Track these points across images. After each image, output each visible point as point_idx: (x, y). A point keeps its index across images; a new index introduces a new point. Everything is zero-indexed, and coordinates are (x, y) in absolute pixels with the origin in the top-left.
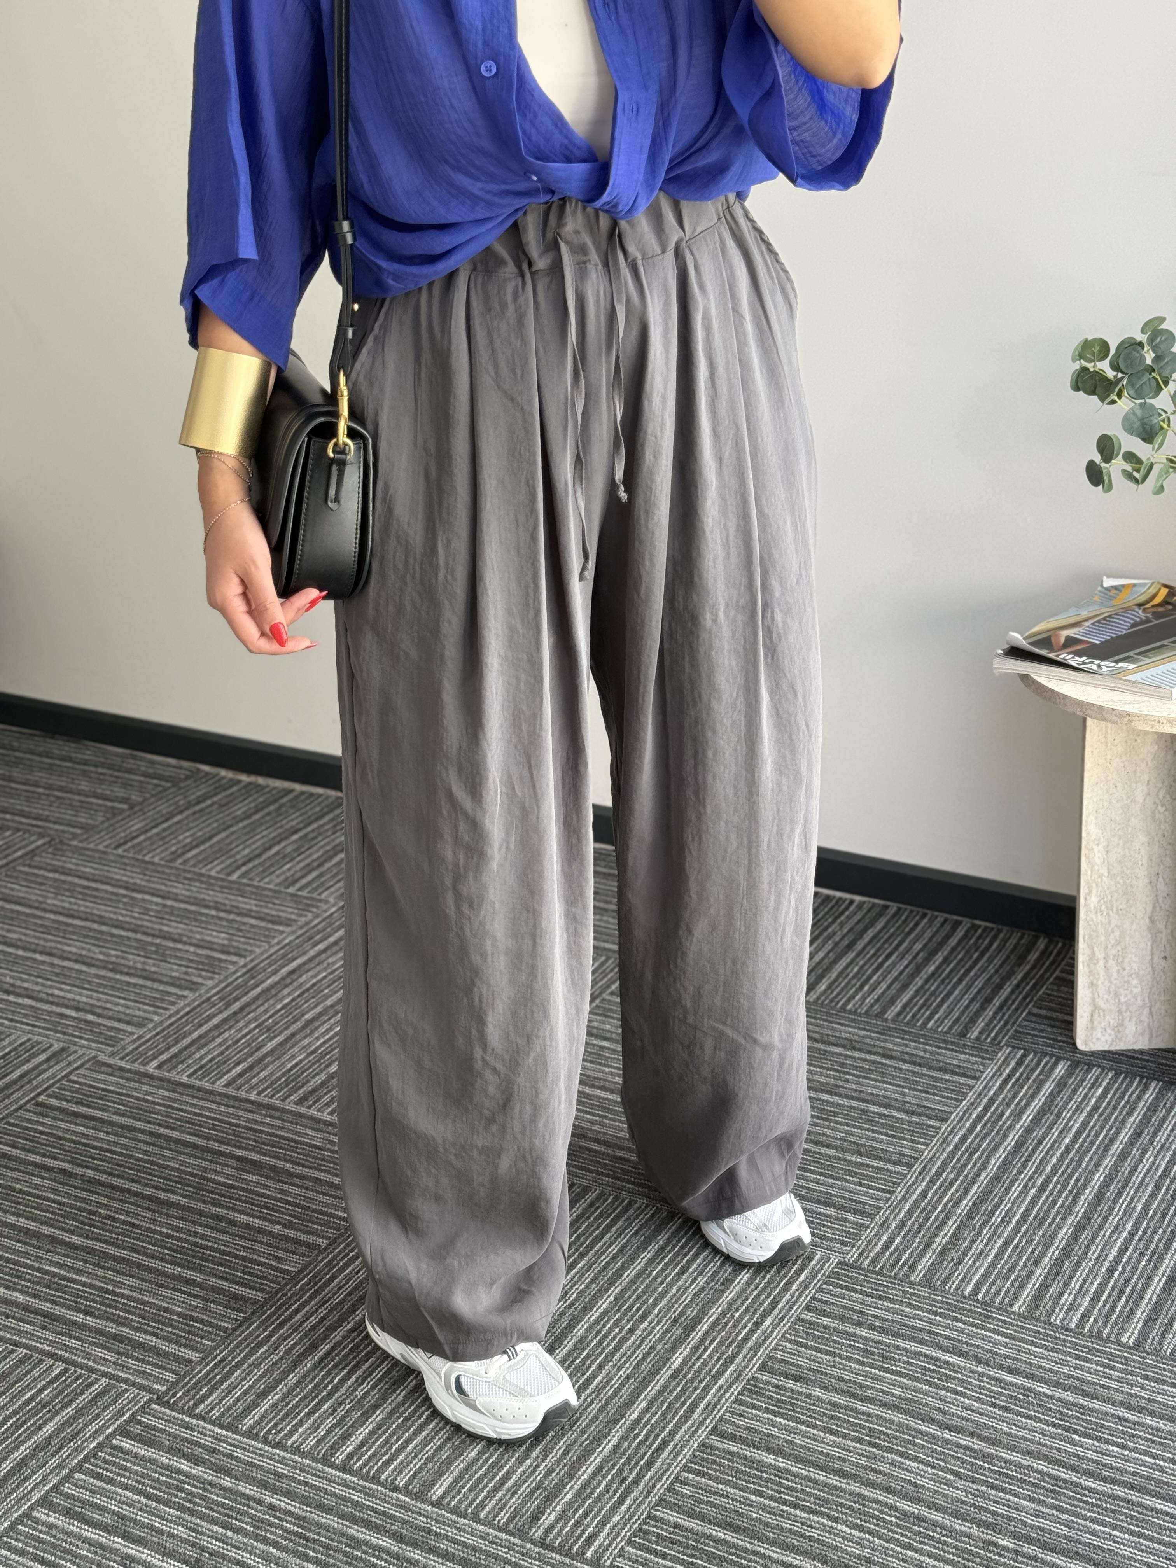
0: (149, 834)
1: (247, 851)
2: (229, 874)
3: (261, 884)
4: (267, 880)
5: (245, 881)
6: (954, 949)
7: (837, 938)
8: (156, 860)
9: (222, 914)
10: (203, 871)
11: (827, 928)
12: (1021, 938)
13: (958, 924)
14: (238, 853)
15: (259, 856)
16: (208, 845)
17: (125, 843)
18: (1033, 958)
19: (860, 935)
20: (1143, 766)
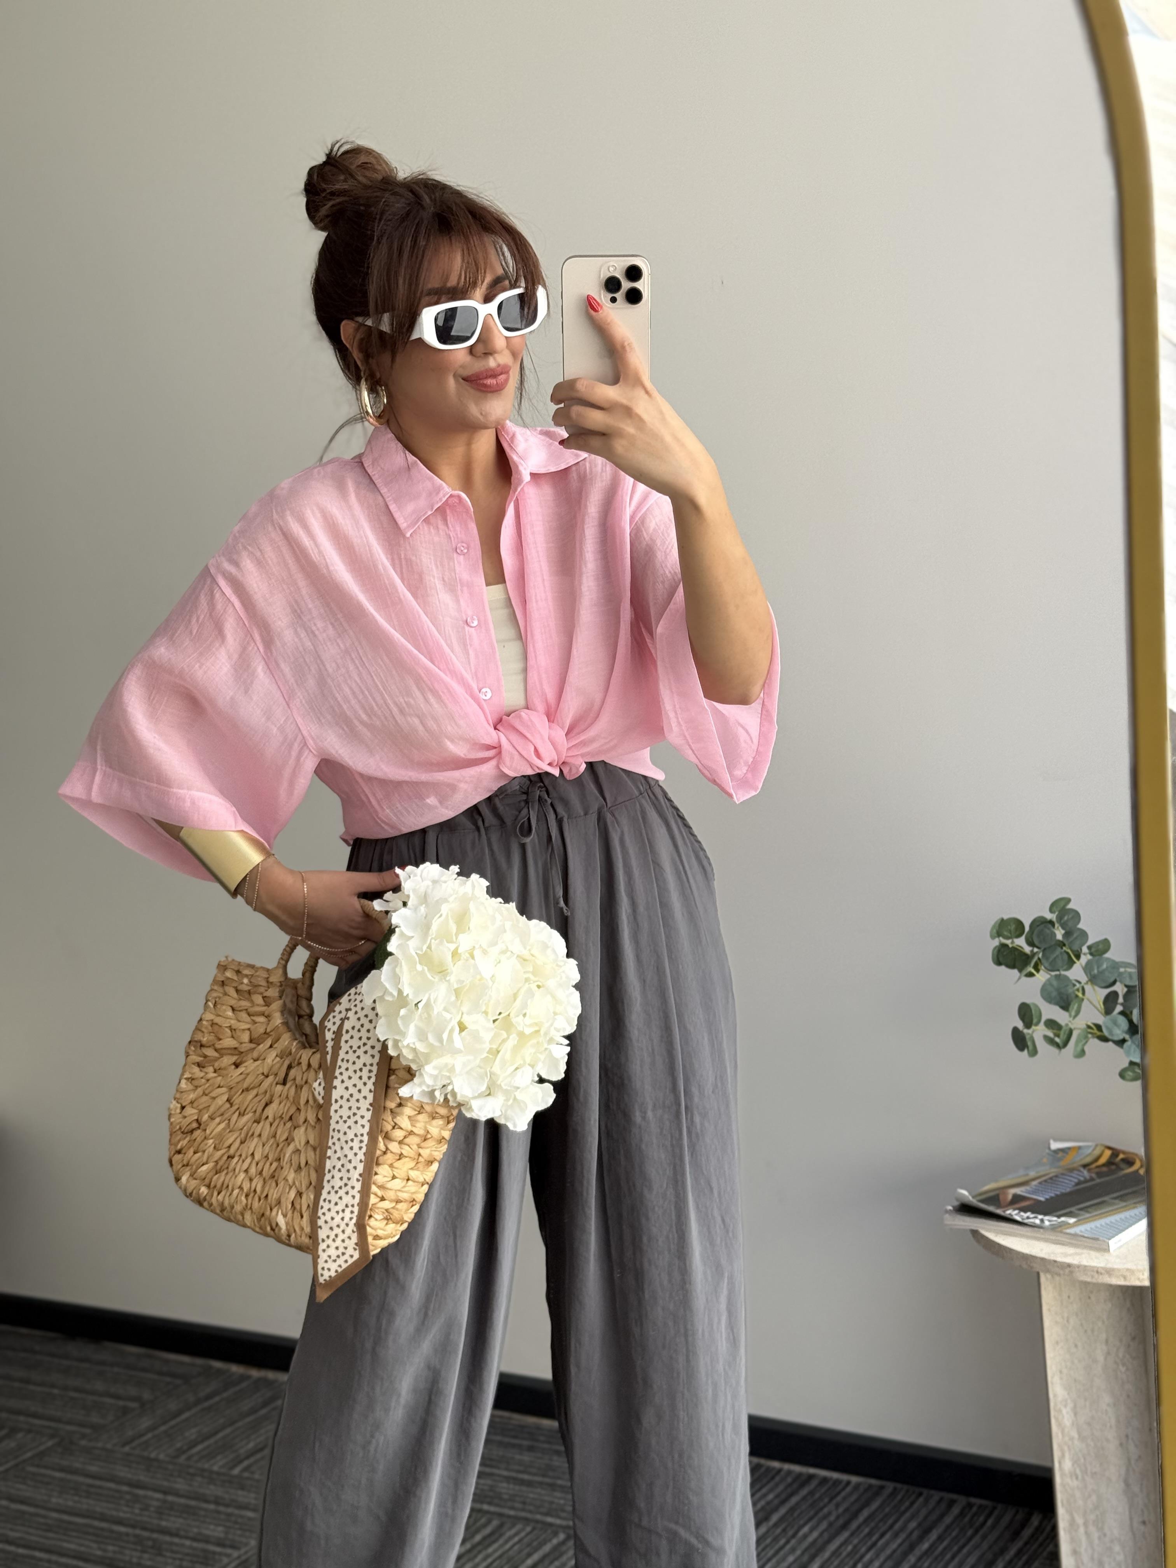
0: (157, 1432)
1: (251, 1445)
2: (231, 1468)
5: (246, 1474)
6: (947, 1528)
7: (832, 1518)
8: (161, 1456)
9: (222, 1509)
10: (206, 1466)
11: (822, 1509)
12: (1015, 1515)
13: (952, 1503)
14: (242, 1447)
16: (212, 1441)
17: (133, 1441)
18: (1027, 1533)
19: (855, 1515)
20: (1100, 1324)
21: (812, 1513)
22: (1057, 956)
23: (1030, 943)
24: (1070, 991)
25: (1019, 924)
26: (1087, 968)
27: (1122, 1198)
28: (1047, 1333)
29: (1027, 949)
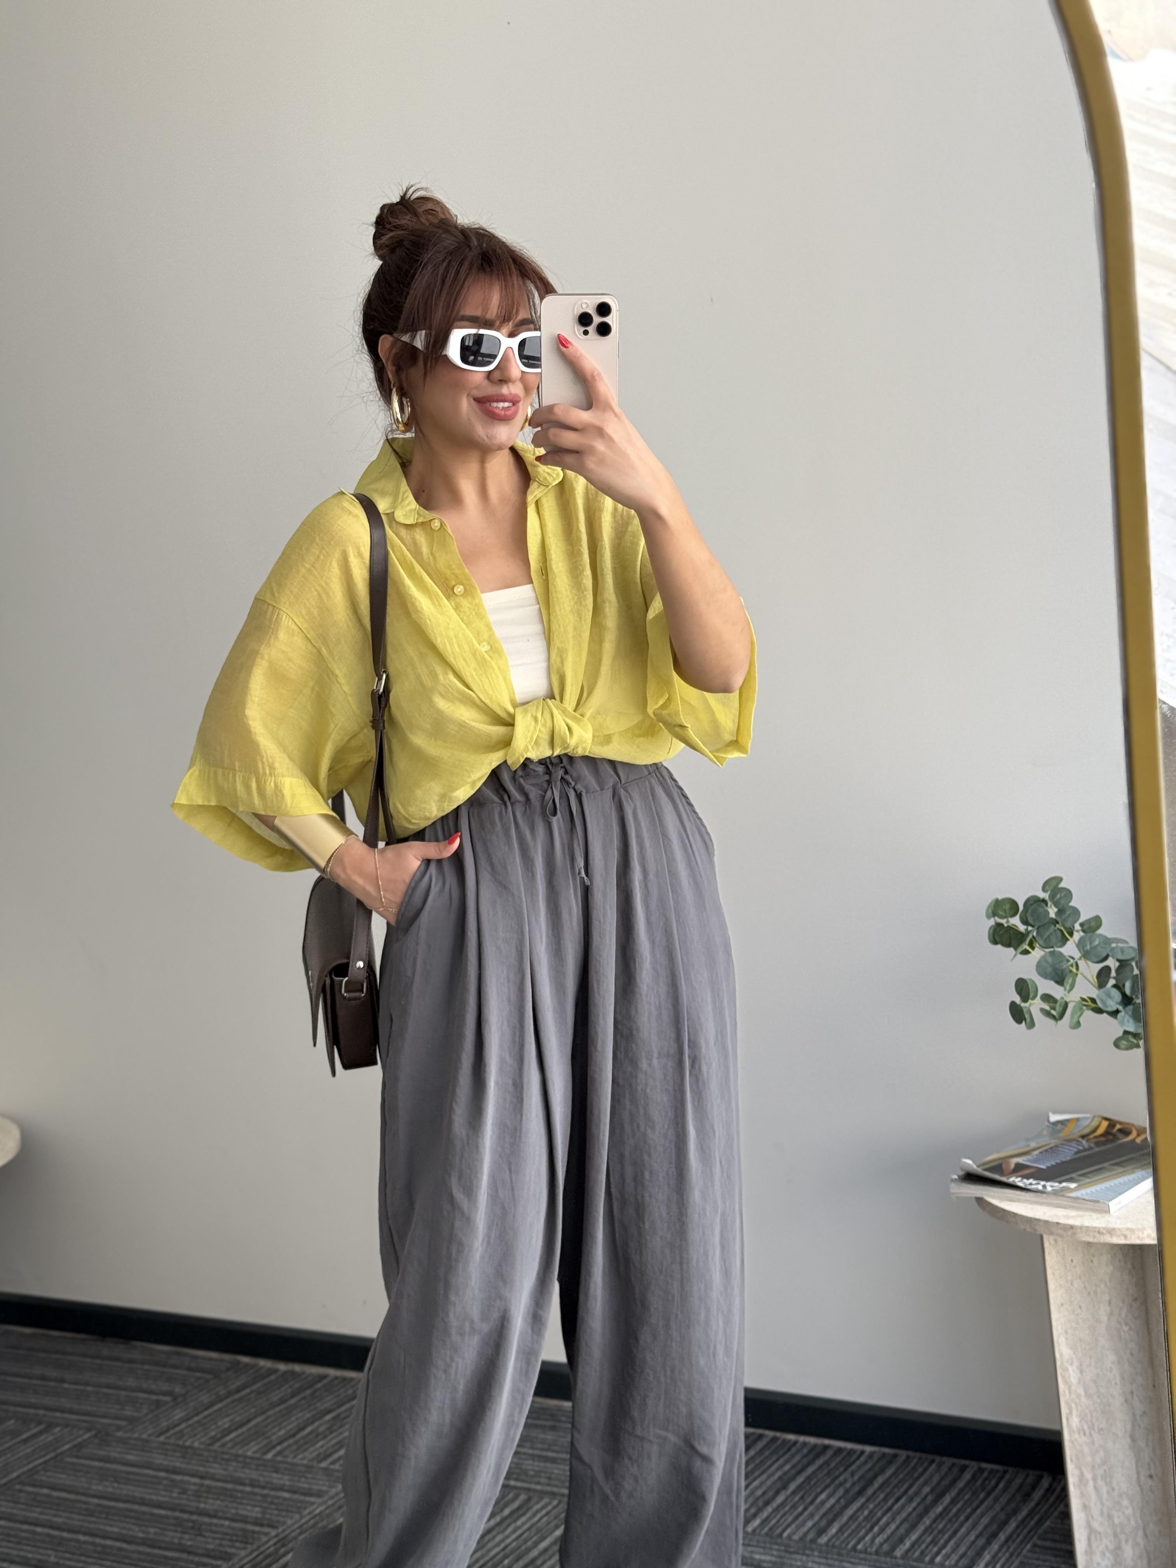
0: (190, 1422)
1: (282, 1432)
2: (265, 1453)
3: (295, 1461)
4: (300, 1456)
5: (279, 1458)
6: (961, 1491)
7: (848, 1485)
8: (196, 1444)
9: (257, 1490)
10: (240, 1452)
11: (838, 1477)
12: (1025, 1478)
13: (964, 1469)
14: (274, 1434)
15: (294, 1435)
16: (245, 1428)
17: (167, 1431)
18: (1037, 1495)
19: (870, 1482)
20: (1102, 1286)
21: (828, 1481)
22: (1051, 934)
23: (1025, 922)
24: (1065, 966)
25: (1013, 904)
26: (1080, 945)
27: (1118, 1164)
28: (1052, 1296)
29: (1022, 928)
